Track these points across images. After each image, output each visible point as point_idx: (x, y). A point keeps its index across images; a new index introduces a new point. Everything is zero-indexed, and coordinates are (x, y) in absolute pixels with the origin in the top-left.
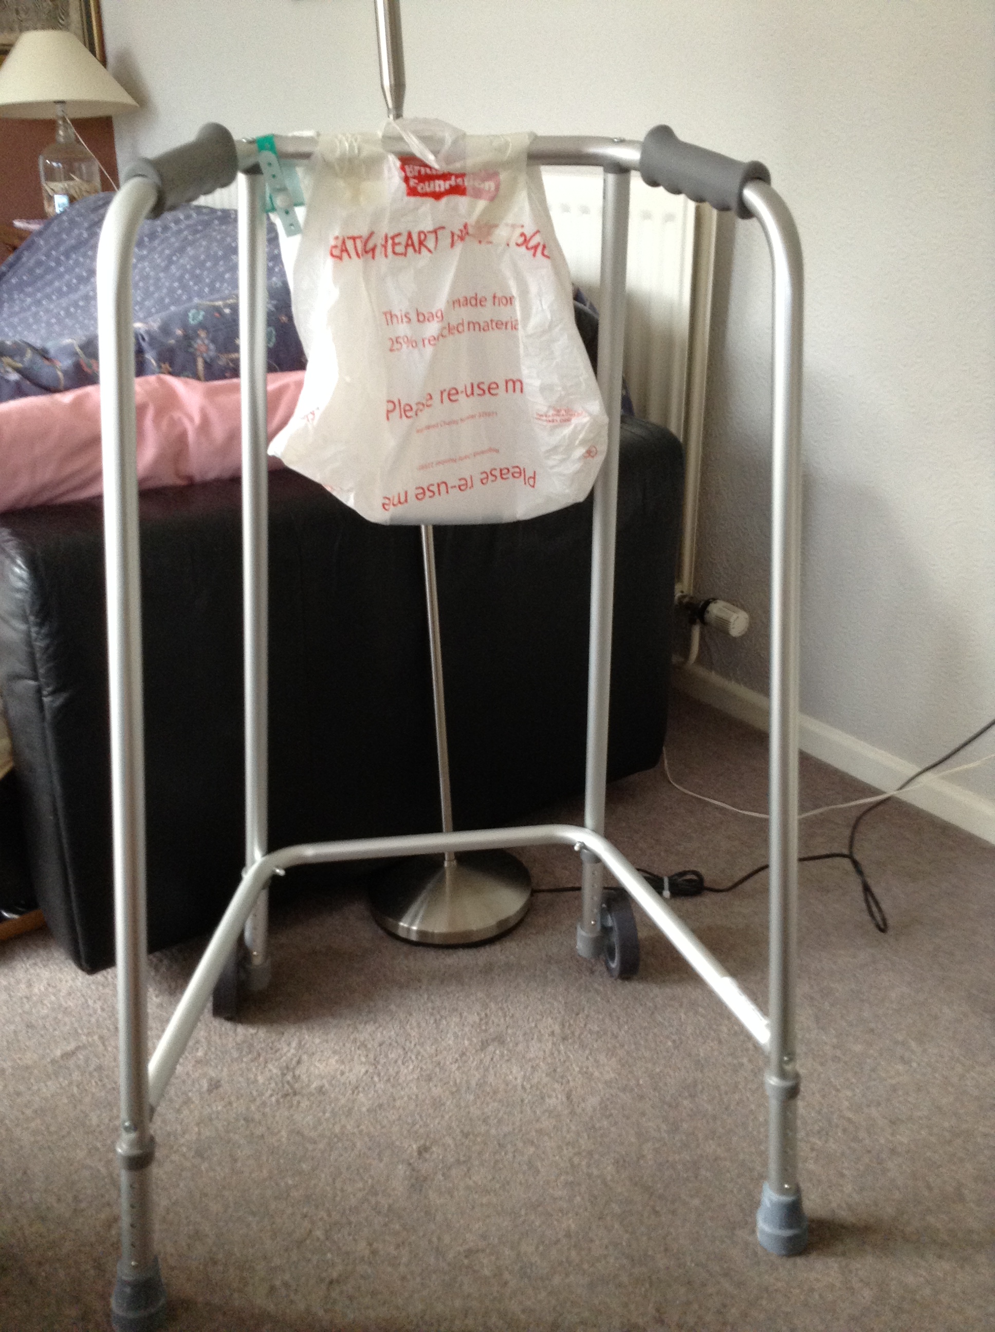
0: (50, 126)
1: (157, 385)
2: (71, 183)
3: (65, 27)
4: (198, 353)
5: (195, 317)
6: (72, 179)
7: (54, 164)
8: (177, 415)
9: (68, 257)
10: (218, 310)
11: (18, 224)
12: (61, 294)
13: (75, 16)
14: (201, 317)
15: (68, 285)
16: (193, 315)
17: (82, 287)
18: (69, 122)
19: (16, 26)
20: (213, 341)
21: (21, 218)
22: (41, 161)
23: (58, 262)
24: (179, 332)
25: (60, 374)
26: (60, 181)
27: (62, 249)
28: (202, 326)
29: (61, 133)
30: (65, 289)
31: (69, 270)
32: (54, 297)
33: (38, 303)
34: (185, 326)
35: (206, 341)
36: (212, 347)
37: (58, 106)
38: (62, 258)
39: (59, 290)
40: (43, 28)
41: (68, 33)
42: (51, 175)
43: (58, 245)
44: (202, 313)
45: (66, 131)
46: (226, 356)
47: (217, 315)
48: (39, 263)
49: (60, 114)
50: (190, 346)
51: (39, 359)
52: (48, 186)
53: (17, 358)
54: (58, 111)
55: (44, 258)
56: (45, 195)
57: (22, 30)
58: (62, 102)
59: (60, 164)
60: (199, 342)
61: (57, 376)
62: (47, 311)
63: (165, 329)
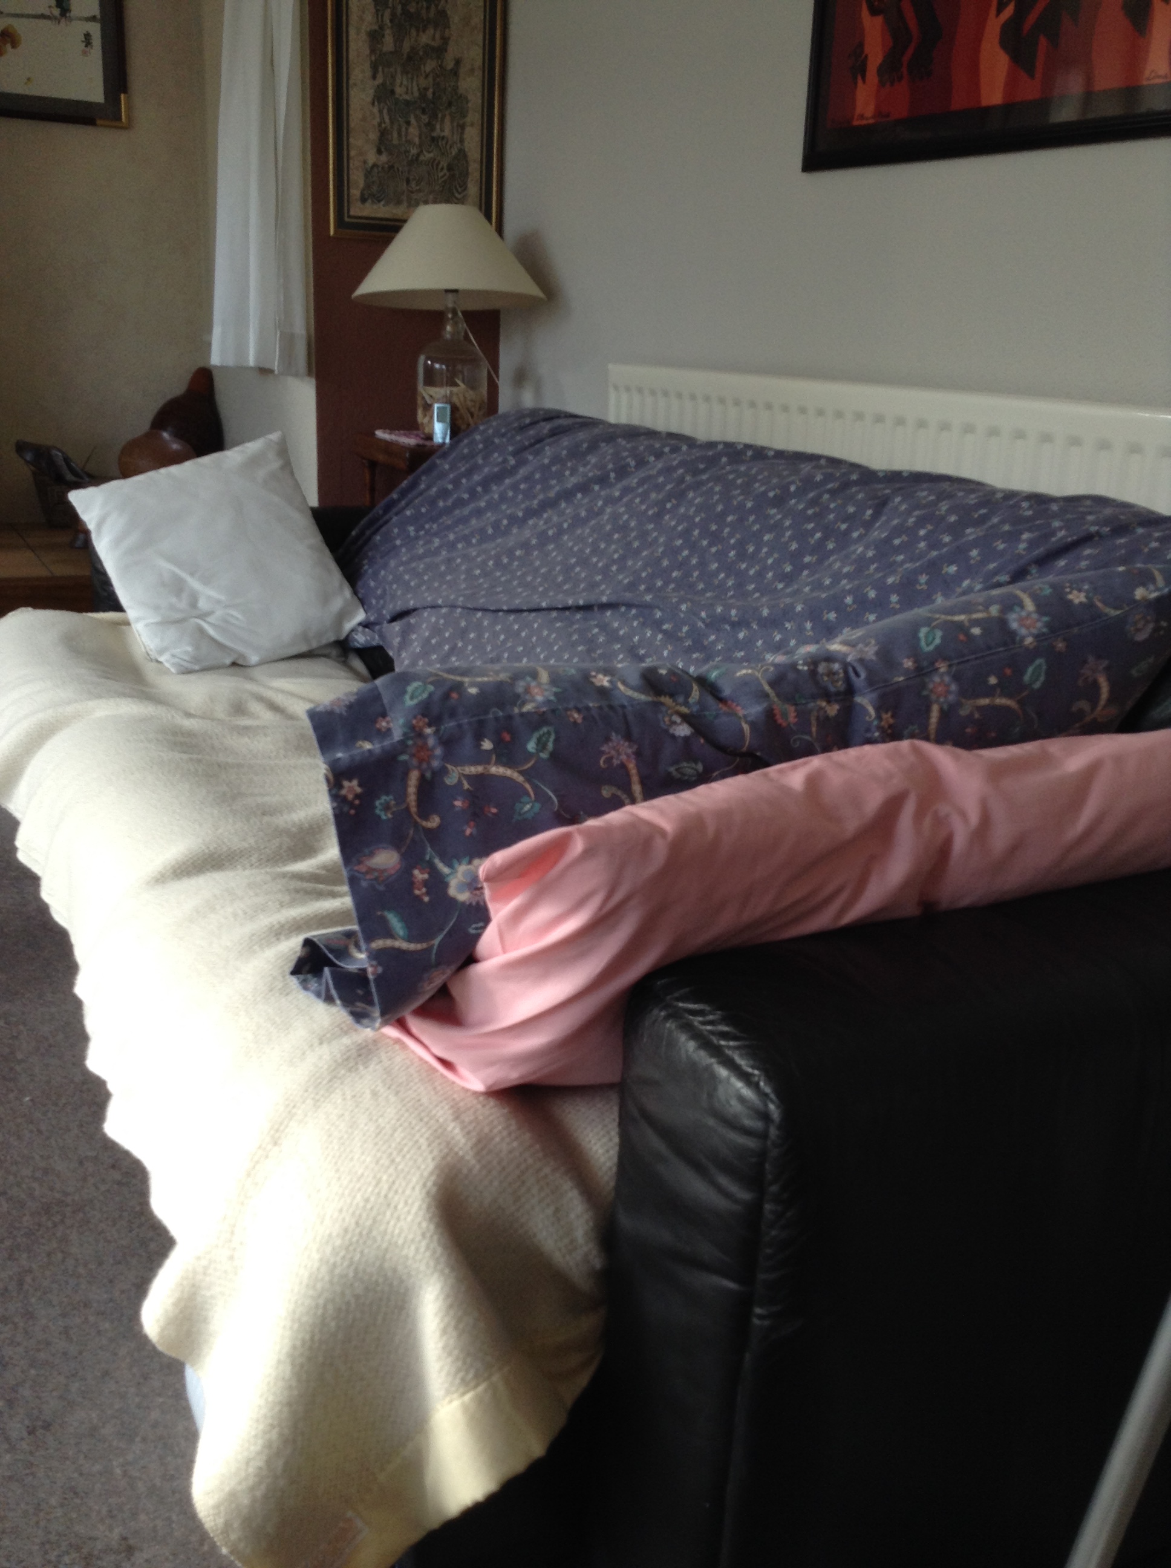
0: (437, 318)
1: (912, 758)
2: (455, 389)
3: (461, 201)
4: (933, 697)
5: (930, 640)
6: (456, 385)
7: (437, 366)
8: (943, 809)
9: (486, 489)
10: (960, 627)
11: (380, 434)
12: (484, 538)
13: (473, 189)
14: (938, 641)
15: (496, 525)
16: (926, 637)
17: (515, 531)
18: (460, 314)
19: (404, 198)
20: (956, 678)
21: (384, 427)
22: (422, 358)
23: (474, 495)
24: (908, 664)
25: (746, 727)
26: (441, 385)
27: (477, 478)
28: (940, 653)
29: (449, 328)
30: (490, 531)
31: (492, 506)
32: (474, 541)
33: (452, 546)
34: (915, 653)
35: (947, 679)
36: (953, 687)
37: (450, 296)
38: (479, 489)
39: (482, 531)
40: (435, 201)
41: (463, 206)
42: (431, 379)
43: (469, 473)
44: (939, 634)
45: (456, 324)
46: (972, 702)
47: (962, 637)
48: (444, 494)
49: (450, 305)
50: (924, 686)
51: (710, 701)
52: (425, 392)
53: (681, 699)
54: (450, 301)
55: (450, 487)
56: (420, 402)
57: (414, 204)
58: (455, 291)
59: (444, 367)
60: (937, 679)
61: (742, 730)
62: (466, 557)
63: (886, 655)
